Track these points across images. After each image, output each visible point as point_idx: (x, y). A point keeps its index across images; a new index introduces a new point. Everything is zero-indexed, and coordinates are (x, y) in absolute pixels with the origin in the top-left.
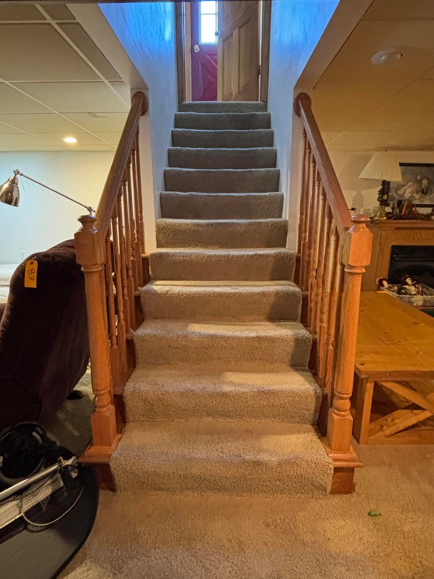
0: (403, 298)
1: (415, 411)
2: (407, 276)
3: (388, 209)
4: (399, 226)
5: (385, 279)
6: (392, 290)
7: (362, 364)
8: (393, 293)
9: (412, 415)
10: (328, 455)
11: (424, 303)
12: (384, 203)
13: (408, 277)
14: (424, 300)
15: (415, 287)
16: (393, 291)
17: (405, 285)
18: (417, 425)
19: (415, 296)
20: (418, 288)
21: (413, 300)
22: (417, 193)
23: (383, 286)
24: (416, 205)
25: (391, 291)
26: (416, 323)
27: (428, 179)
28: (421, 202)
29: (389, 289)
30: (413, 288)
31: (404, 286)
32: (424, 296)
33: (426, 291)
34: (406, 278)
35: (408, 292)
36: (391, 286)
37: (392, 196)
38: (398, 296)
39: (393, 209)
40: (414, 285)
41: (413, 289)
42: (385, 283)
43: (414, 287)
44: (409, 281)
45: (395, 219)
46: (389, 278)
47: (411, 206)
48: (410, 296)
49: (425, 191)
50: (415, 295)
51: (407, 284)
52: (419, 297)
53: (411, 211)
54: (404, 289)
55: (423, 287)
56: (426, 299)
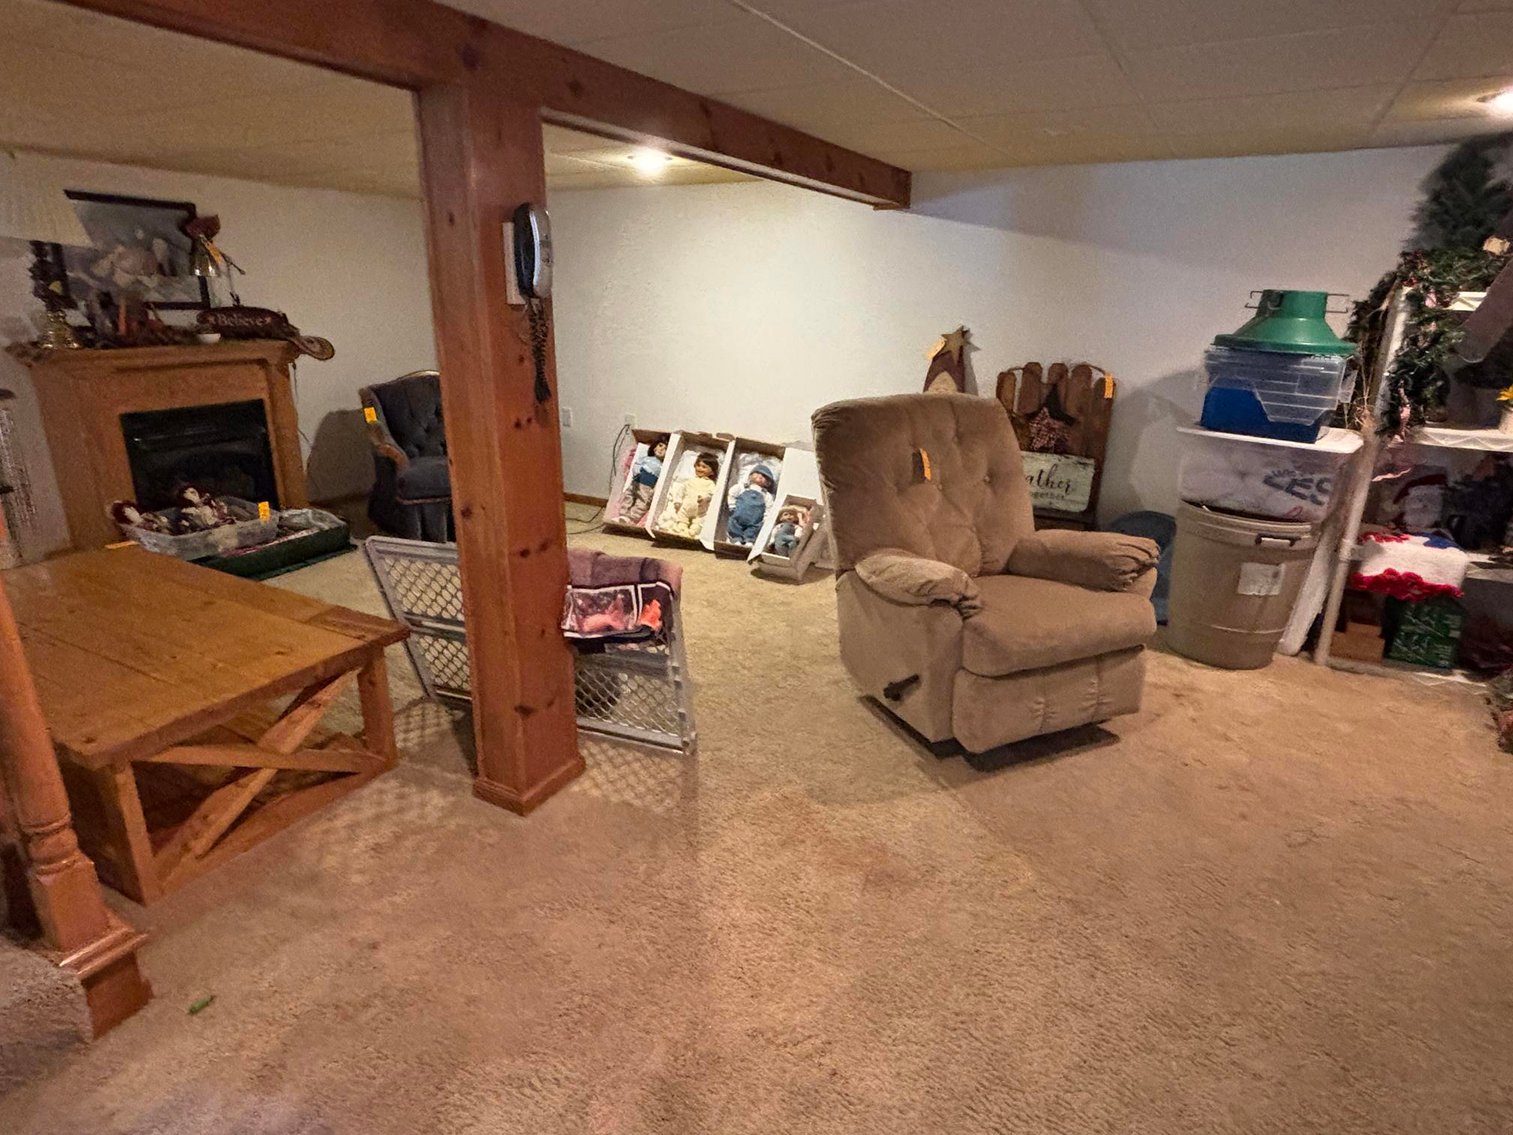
0: (185, 540)
1: (242, 781)
2: (184, 484)
3: (76, 318)
4: (124, 363)
5: (129, 504)
6: (155, 526)
7: (90, 741)
8: (161, 535)
9: (239, 789)
10: (57, 965)
11: (240, 541)
12: (57, 303)
13: (186, 488)
14: (239, 534)
15: (211, 507)
16: (158, 530)
17: (186, 507)
18: (256, 804)
19: (216, 530)
20: (219, 509)
21: (211, 539)
22: (150, 275)
23: (128, 521)
24: (154, 303)
25: (152, 530)
26: (209, 603)
27: (167, 240)
28: (164, 295)
29: (148, 525)
30: (207, 510)
31: (184, 510)
32: (239, 523)
33: (240, 511)
34: (183, 490)
35: (198, 522)
36: (151, 517)
37: (78, 281)
38: (175, 540)
39: (91, 317)
40: (207, 503)
41: (208, 514)
42: (132, 513)
43: (208, 507)
44: (192, 495)
45: (105, 347)
46: (138, 498)
47: (142, 307)
48: (206, 532)
49: (166, 268)
50: (216, 526)
51: (191, 504)
52: (226, 528)
53: (144, 322)
54: (186, 517)
55: (229, 504)
56: (245, 531)
